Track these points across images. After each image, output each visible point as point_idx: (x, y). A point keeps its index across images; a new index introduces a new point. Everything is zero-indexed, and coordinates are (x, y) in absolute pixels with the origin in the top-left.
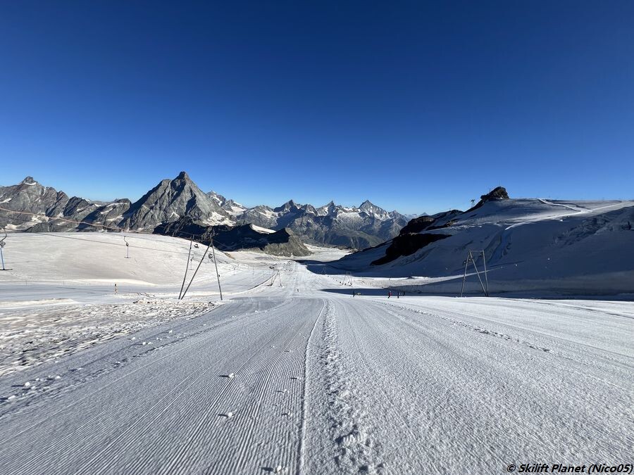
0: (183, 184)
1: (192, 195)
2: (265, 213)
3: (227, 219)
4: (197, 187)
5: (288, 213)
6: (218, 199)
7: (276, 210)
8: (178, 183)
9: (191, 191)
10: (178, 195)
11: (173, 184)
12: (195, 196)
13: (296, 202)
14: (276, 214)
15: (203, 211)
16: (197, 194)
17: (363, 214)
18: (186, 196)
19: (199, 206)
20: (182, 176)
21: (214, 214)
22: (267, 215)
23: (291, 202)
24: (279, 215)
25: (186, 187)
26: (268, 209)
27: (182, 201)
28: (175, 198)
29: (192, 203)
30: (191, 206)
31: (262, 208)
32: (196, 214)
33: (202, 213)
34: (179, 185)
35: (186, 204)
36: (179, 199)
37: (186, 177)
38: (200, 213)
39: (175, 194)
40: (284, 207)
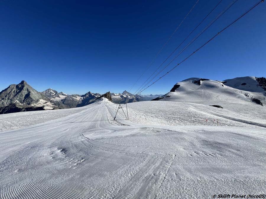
0: (23, 87)
1: (28, 91)
2: (77, 98)
3: (49, 102)
4: (32, 88)
5: (88, 97)
6: (53, 92)
7: (82, 96)
8: (20, 86)
9: (28, 90)
10: (20, 92)
11: (17, 86)
12: (30, 92)
13: (91, 92)
14: (82, 98)
15: (34, 99)
16: (31, 91)
17: (122, 96)
18: (24, 92)
19: (32, 97)
20: (22, 82)
21: (41, 100)
22: (77, 99)
23: (89, 93)
24: (83, 98)
25: (25, 88)
26: (78, 96)
27: (22, 95)
28: (17, 93)
29: (28, 96)
30: (27, 97)
31: (75, 96)
32: (30, 101)
33: (33, 100)
34: (20, 87)
35: (24, 96)
36: (20, 94)
37: (24, 83)
38: (32, 100)
39: (18, 92)
40: (86, 94)
